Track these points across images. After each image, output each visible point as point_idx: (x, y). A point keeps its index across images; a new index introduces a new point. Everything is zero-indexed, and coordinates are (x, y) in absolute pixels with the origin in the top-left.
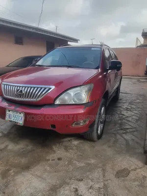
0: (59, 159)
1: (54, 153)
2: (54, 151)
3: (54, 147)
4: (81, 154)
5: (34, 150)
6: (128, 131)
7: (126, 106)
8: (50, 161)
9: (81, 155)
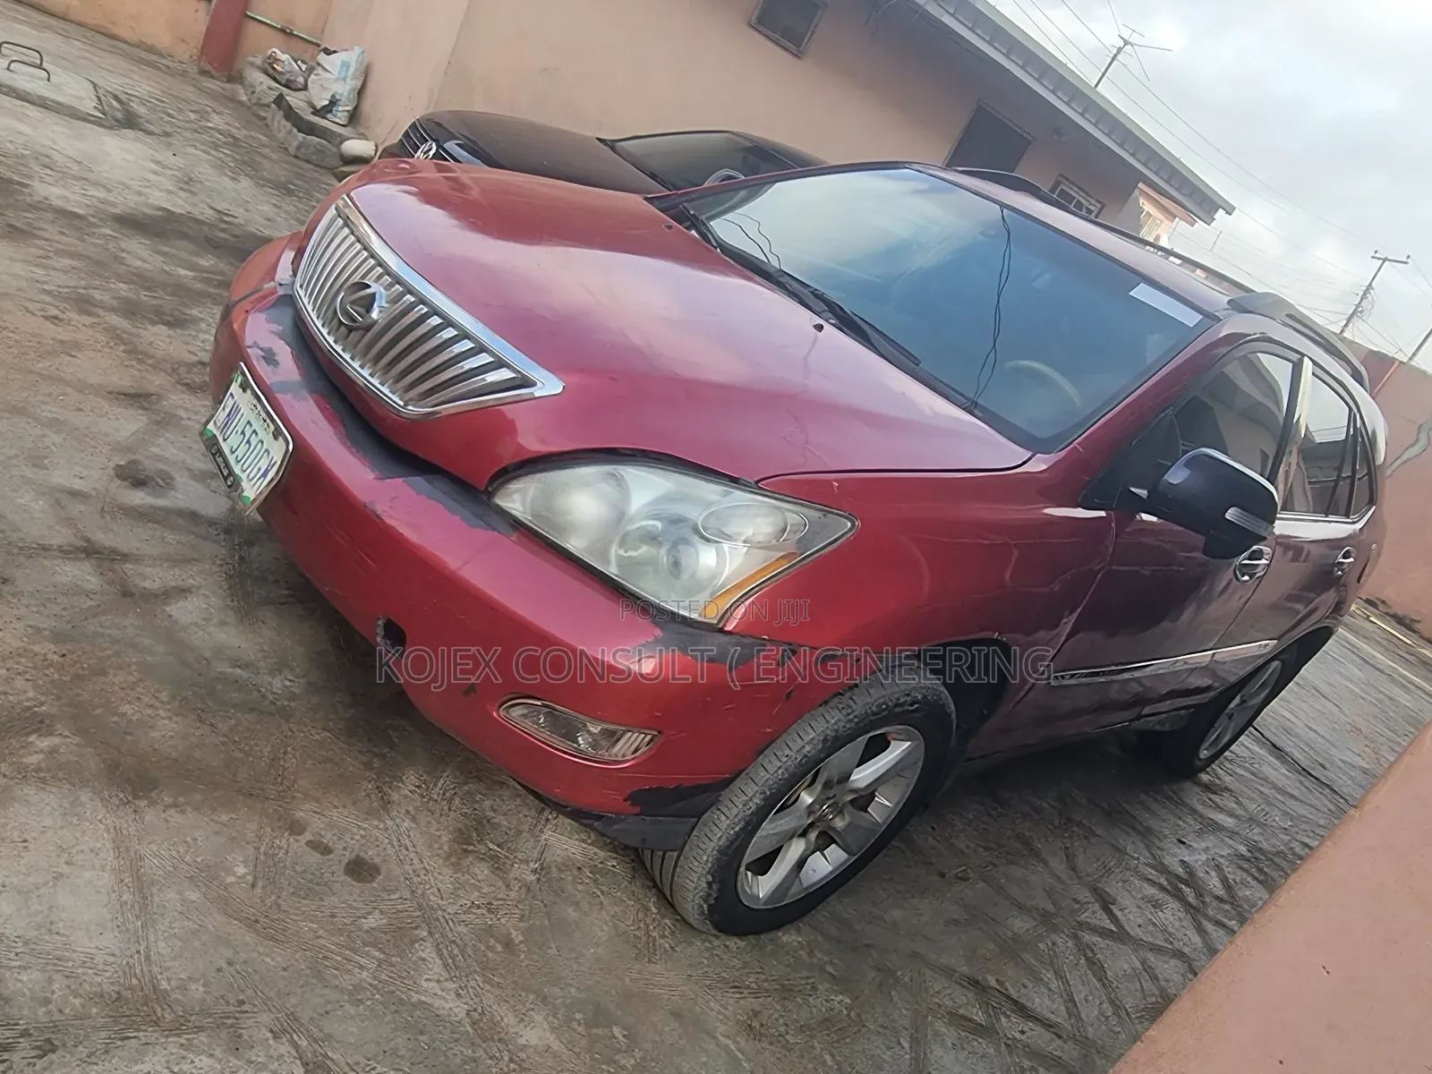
0: (360, 869)
1: (370, 814)
2: (386, 803)
3: (411, 778)
4: (517, 937)
5: (286, 714)
6: (1011, 1026)
7: (1197, 859)
8: (299, 844)
9: (508, 944)
